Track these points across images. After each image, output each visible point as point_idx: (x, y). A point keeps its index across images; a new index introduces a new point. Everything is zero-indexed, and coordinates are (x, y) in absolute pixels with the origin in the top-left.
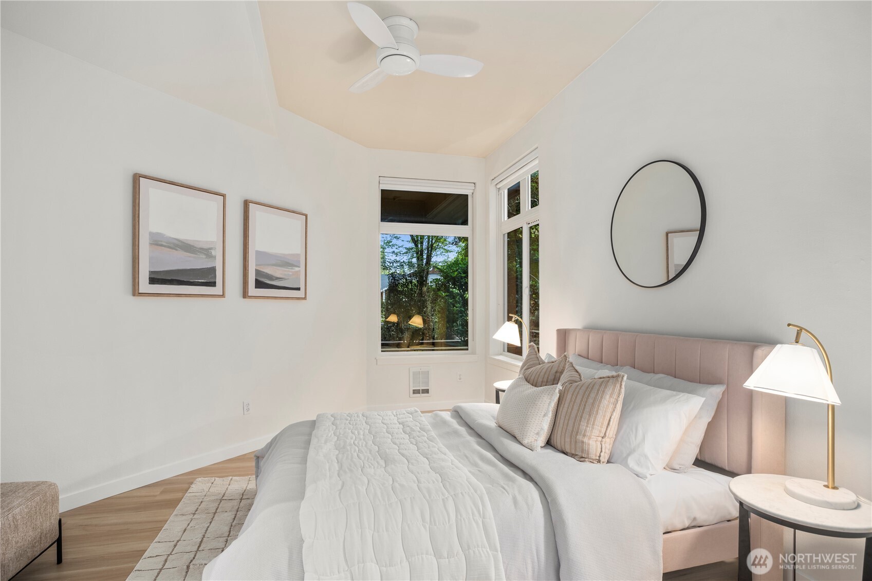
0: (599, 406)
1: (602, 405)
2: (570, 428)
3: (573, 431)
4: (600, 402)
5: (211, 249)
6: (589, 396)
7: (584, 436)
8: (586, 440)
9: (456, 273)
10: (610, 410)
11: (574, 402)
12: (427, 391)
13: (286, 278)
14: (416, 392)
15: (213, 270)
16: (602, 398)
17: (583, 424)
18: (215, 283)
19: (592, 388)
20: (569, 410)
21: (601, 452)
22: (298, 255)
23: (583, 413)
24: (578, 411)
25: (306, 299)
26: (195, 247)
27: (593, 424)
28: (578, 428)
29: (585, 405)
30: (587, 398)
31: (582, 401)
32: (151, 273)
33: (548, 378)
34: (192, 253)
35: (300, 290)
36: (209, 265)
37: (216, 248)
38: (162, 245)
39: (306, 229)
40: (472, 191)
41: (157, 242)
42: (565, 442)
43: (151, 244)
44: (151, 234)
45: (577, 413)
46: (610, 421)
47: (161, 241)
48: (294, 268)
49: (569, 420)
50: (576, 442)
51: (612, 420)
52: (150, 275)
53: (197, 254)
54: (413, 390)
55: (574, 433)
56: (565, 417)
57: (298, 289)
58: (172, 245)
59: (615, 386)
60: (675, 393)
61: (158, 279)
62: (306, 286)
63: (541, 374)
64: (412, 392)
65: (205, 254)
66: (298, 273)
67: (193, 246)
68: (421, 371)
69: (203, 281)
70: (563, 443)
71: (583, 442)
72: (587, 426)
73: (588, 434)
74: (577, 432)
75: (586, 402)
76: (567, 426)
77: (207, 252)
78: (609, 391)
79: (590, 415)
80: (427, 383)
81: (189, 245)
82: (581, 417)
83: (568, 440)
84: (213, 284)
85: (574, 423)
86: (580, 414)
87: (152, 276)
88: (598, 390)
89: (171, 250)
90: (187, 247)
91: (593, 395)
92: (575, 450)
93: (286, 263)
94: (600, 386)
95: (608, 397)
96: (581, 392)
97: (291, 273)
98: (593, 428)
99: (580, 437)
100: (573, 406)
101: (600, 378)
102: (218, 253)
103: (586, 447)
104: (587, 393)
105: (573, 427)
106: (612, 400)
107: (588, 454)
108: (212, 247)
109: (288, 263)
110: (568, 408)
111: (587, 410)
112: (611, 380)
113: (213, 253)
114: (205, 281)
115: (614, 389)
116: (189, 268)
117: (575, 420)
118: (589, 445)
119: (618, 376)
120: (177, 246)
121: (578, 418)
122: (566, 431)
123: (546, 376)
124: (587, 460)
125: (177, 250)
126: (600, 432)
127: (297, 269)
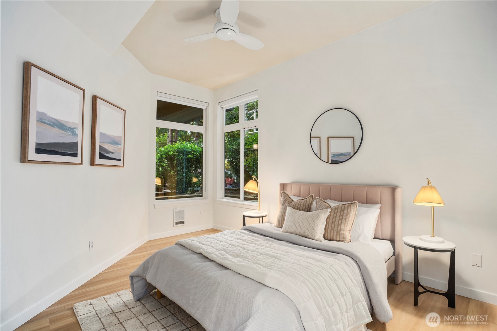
0: (349, 217)
1: (350, 216)
2: (336, 228)
3: (338, 229)
4: (350, 215)
5: (75, 128)
6: (343, 212)
7: (344, 231)
8: (344, 233)
9: (172, 152)
10: (353, 218)
11: (336, 216)
12: (183, 222)
13: (115, 152)
14: (177, 223)
15: (76, 144)
16: (350, 213)
17: (343, 226)
18: (77, 154)
19: (344, 209)
20: (334, 220)
21: (350, 237)
22: (120, 137)
23: (342, 221)
24: (339, 220)
25: (124, 167)
26: (66, 126)
27: (347, 225)
28: (341, 228)
29: (342, 217)
30: (343, 214)
31: (340, 215)
32: (37, 144)
33: (305, 207)
34: (64, 131)
35: (121, 161)
36: (73, 141)
37: (78, 128)
38: (45, 123)
39: (125, 120)
40: (206, 107)
41: (42, 120)
42: (333, 235)
43: (38, 121)
44: (38, 112)
45: (339, 221)
46: (353, 223)
47: (45, 120)
48: (119, 145)
49: (334, 225)
50: (340, 234)
51: (354, 222)
52: (36, 146)
53: (67, 132)
54: (176, 222)
55: (339, 231)
56: (332, 224)
57: (120, 160)
58: (51, 123)
59: (354, 207)
60: (369, 209)
61: (42, 150)
62: (124, 158)
63: (301, 205)
64: (175, 223)
65: (71, 132)
66: (121, 148)
67: (65, 125)
68: (180, 210)
69: (70, 152)
70: (332, 236)
71: (343, 234)
72: (344, 226)
73: (345, 230)
74: (340, 230)
75: (343, 215)
76: (334, 227)
77: (72, 130)
78: (352, 209)
79: (345, 221)
80: (183, 217)
81: (62, 124)
82: (341, 223)
83: (335, 234)
84: (75, 155)
85: (338, 226)
86: (340, 221)
87: (38, 147)
88: (348, 210)
89: (51, 127)
90: (60, 125)
91: (345, 212)
92: (339, 238)
93: (115, 143)
94: (348, 208)
95: (352, 212)
96: (339, 211)
97: (117, 149)
98: (347, 227)
99: (342, 232)
100: (336, 218)
101: (343, 204)
102: (79, 132)
103: (344, 236)
104: (342, 211)
105: (338, 228)
106: (354, 213)
107: (346, 239)
108: (76, 127)
109: (116, 142)
110: (333, 219)
111: (344, 219)
112: (352, 205)
113: (77, 132)
114: (71, 152)
115: (354, 209)
116: (62, 142)
117: (338, 224)
118: (346, 235)
119: (354, 203)
120: (55, 124)
121: (340, 223)
122: (334, 230)
123: (304, 206)
124: (345, 242)
125: (54, 127)
126: (350, 228)
127: (120, 146)
